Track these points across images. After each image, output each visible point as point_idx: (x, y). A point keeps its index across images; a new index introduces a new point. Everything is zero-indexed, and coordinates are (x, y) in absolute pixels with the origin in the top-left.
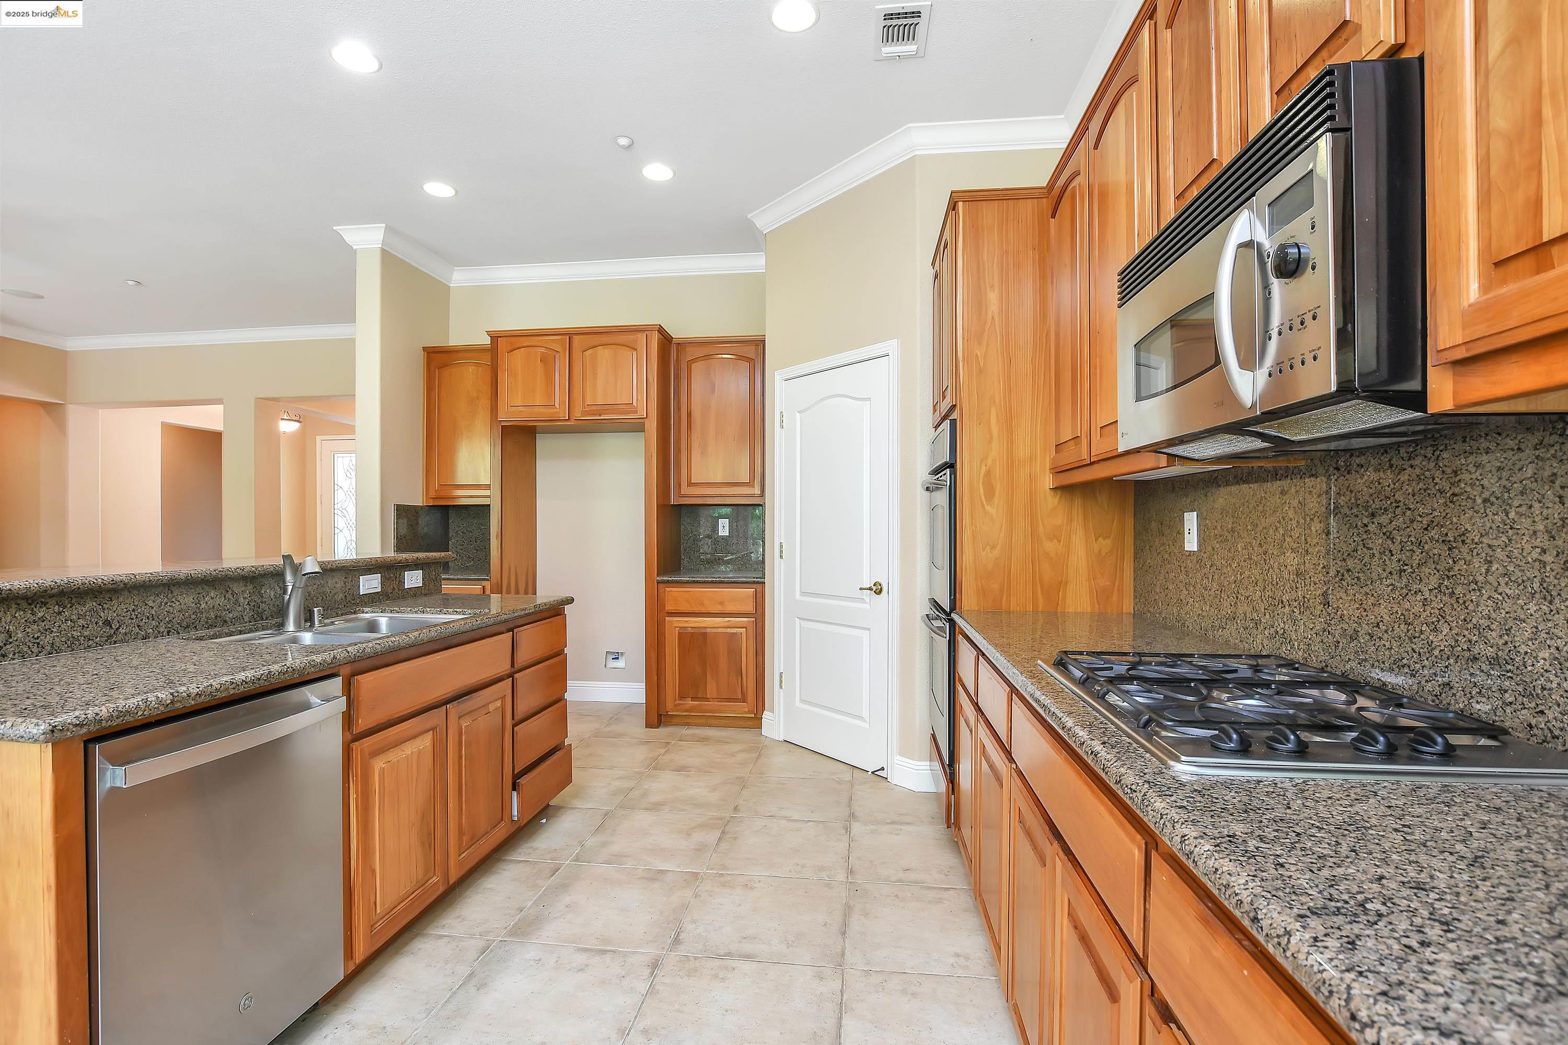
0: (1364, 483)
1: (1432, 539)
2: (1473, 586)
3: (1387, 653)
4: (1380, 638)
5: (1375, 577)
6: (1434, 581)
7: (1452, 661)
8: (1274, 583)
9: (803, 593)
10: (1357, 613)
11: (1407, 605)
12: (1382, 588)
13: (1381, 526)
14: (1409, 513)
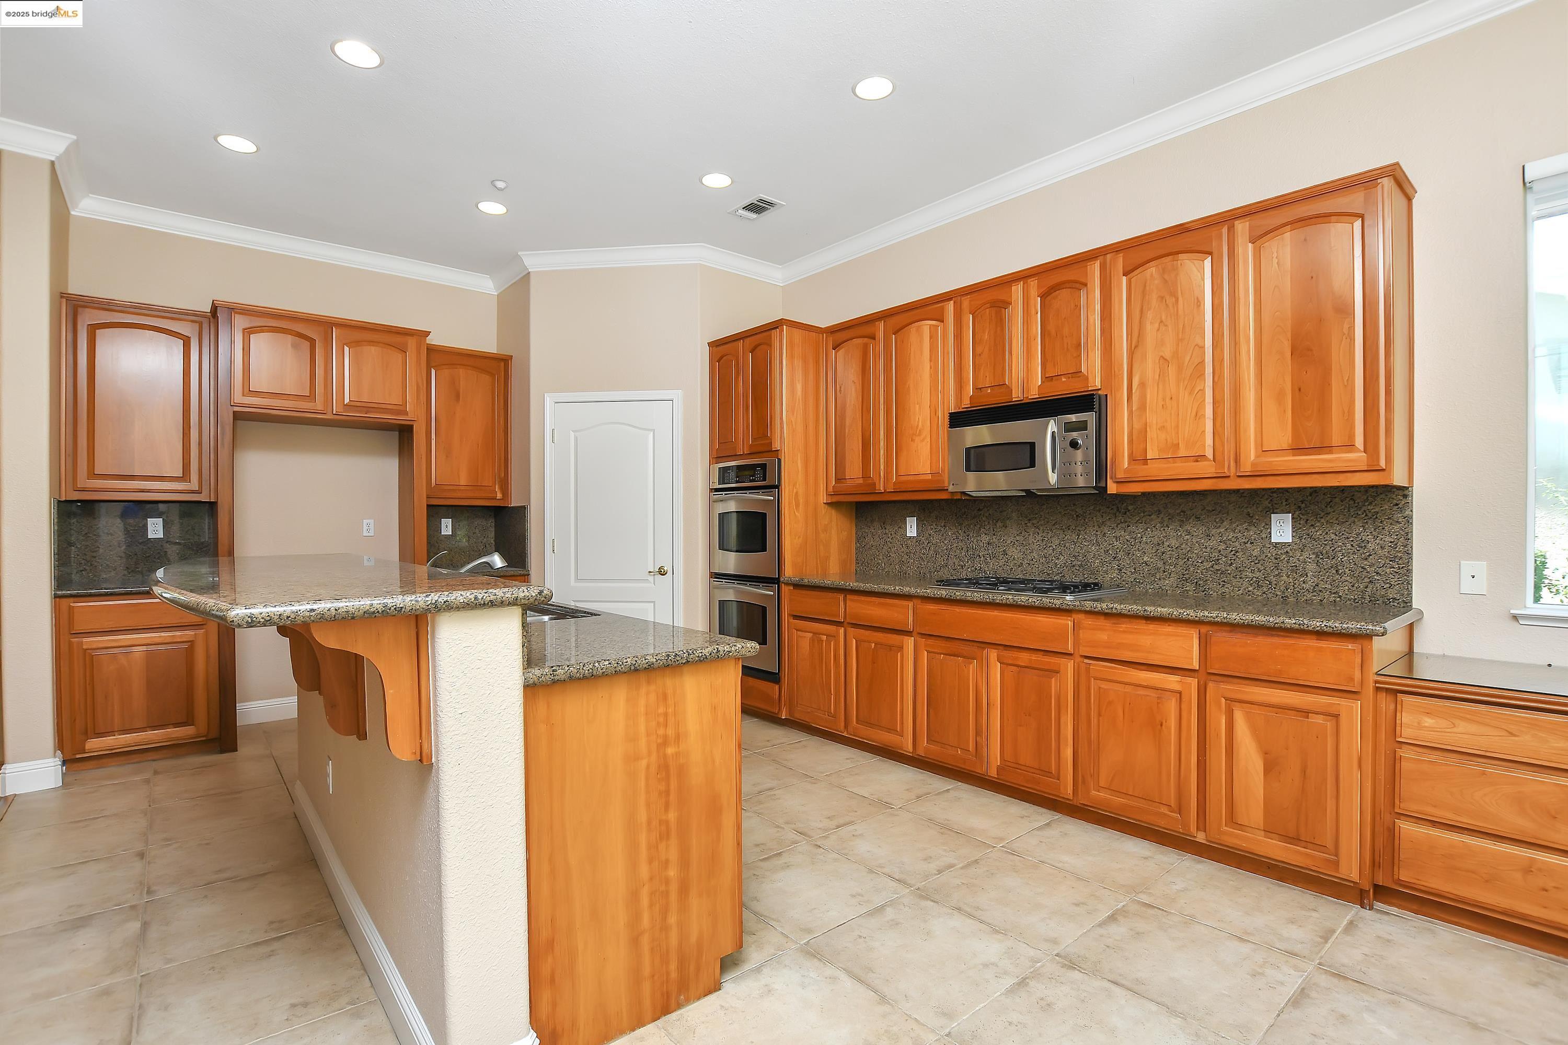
0: (1025, 508)
1: (1056, 528)
2: (1073, 543)
3: (1037, 569)
4: (1033, 564)
5: (1030, 542)
6: (1057, 542)
7: (1065, 568)
8: (974, 548)
9: (577, 579)
10: (1022, 556)
11: (1046, 551)
12: (1035, 547)
13: (1033, 524)
14: (1046, 519)
